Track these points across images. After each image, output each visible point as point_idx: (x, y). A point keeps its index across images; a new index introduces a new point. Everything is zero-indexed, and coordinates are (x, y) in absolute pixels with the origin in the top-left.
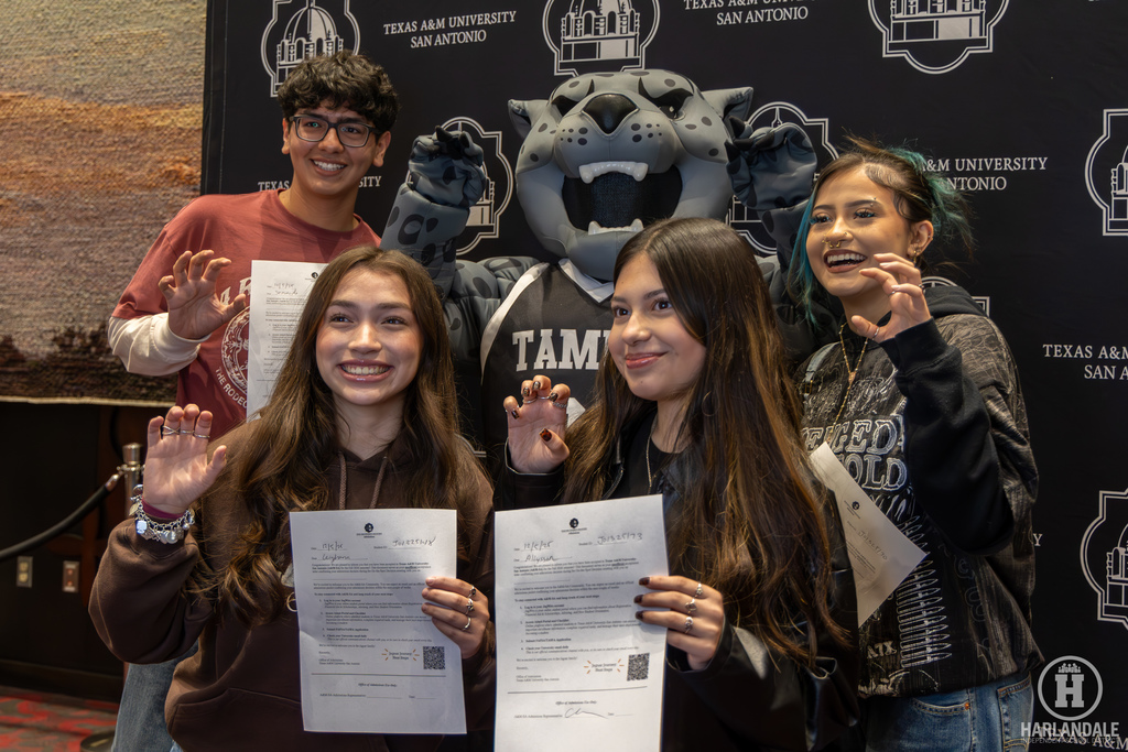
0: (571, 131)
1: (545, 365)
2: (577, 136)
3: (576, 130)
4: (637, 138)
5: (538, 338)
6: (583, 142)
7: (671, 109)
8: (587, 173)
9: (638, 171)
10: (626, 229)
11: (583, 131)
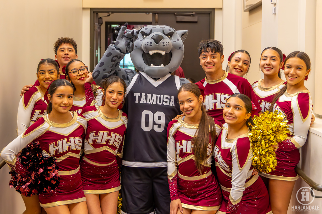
0: (148, 43)
1: (143, 102)
2: (149, 44)
3: (149, 43)
4: (164, 46)
5: (141, 95)
6: (151, 45)
7: (170, 37)
8: (151, 53)
9: (163, 53)
10: (160, 66)
11: (151, 43)
